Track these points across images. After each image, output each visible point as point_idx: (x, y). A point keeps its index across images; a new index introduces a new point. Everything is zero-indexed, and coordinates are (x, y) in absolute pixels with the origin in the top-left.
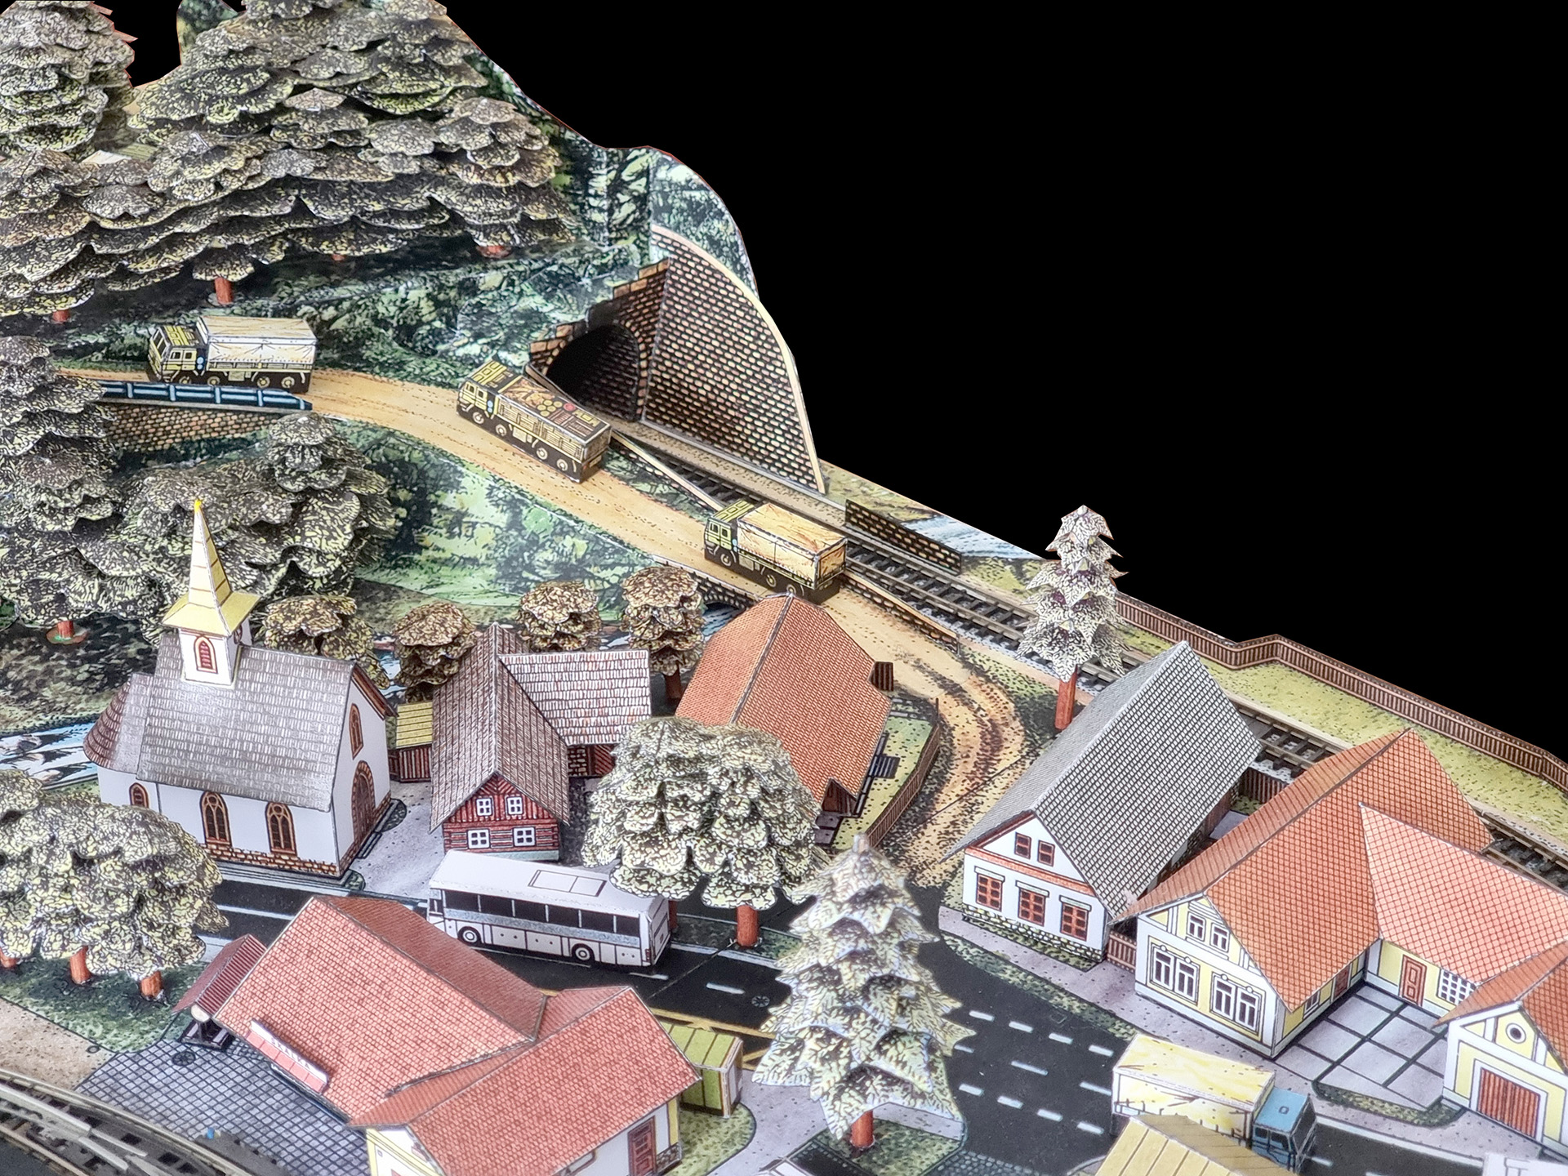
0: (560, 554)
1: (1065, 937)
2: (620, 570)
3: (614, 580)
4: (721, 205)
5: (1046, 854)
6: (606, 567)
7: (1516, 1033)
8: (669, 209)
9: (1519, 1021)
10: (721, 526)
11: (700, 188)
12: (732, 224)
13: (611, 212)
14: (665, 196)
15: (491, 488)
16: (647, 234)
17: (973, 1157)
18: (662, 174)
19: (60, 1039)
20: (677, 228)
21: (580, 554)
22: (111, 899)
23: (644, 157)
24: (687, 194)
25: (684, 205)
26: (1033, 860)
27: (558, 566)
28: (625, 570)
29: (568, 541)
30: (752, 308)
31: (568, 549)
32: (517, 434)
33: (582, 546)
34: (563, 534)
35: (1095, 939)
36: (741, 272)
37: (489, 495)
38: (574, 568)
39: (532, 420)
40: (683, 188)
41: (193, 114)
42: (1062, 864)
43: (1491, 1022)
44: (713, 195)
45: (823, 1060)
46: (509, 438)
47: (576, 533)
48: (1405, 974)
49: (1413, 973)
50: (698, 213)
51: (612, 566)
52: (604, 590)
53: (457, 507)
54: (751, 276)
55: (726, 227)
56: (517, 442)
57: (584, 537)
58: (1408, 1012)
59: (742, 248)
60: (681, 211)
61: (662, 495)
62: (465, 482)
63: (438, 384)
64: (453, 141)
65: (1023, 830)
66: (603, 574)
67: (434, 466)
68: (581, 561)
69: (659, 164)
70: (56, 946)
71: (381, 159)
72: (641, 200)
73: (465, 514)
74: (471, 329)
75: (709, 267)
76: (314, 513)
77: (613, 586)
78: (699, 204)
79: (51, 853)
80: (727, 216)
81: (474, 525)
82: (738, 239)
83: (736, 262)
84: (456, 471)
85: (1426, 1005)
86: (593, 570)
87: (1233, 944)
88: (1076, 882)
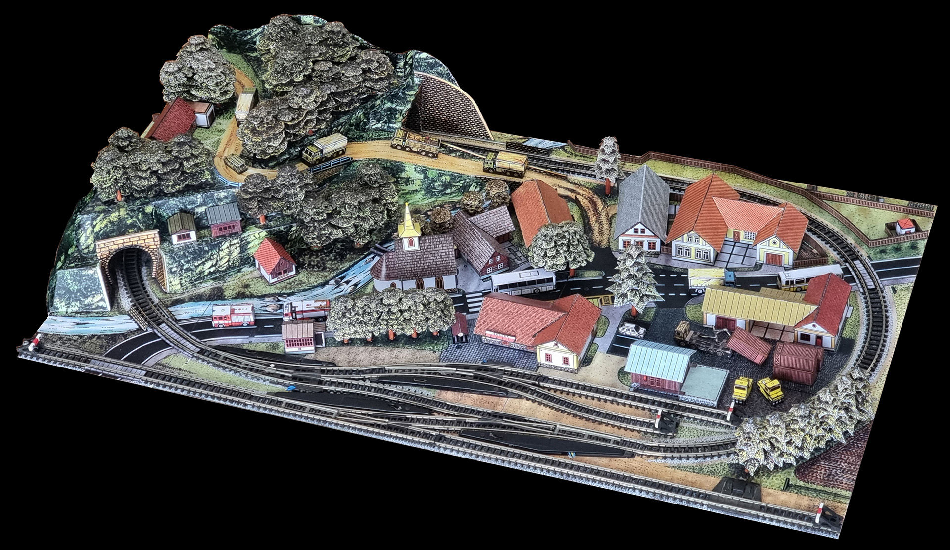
0: (443, 182)
1: (649, 251)
2: (462, 182)
3: (461, 185)
4: (441, 63)
5: (643, 231)
6: (457, 182)
7: (775, 243)
8: (420, 66)
9: (775, 240)
10: (489, 162)
11: (431, 59)
12: (446, 68)
13: (405, 72)
14: (418, 62)
15: (415, 168)
16: (413, 75)
17: (661, 310)
18: (417, 56)
19: (424, 353)
20: (424, 71)
21: (449, 180)
22: (435, 313)
23: (411, 53)
24: (427, 61)
25: (426, 64)
26: (639, 233)
27: (443, 186)
28: (463, 181)
29: (444, 178)
30: (459, 91)
31: (444, 180)
32: (413, 150)
33: (448, 178)
34: (441, 176)
35: (658, 249)
36: (452, 81)
37: (415, 170)
38: (447, 185)
39: (420, 145)
40: (425, 60)
41: (289, 80)
42: (647, 233)
43: (768, 242)
44: (437, 60)
45: (634, 297)
46: (411, 151)
47: (445, 174)
48: (734, 235)
49: (737, 235)
50: (432, 66)
51: (459, 181)
52: (459, 189)
53: (406, 176)
54: (456, 82)
55: (444, 69)
56: (415, 152)
57: (448, 175)
58: (737, 244)
59: (451, 75)
60: (425, 66)
61: (459, 156)
62: (406, 168)
63: (378, 139)
64: (366, 66)
65: (636, 227)
66: (457, 184)
67: (395, 166)
68: (449, 182)
69: (416, 54)
70: (420, 329)
71: (350, 79)
72: (411, 66)
73: (410, 178)
74: (374, 119)
75: (439, 81)
76: (384, 192)
77: (461, 187)
78: (432, 63)
79: (416, 306)
80: (444, 65)
81: (413, 180)
82: (449, 71)
83: (449, 79)
84: (402, 166)
85: (741, 242)
86: (454, 184)
87: (701, 240)
88: (652, 236)
